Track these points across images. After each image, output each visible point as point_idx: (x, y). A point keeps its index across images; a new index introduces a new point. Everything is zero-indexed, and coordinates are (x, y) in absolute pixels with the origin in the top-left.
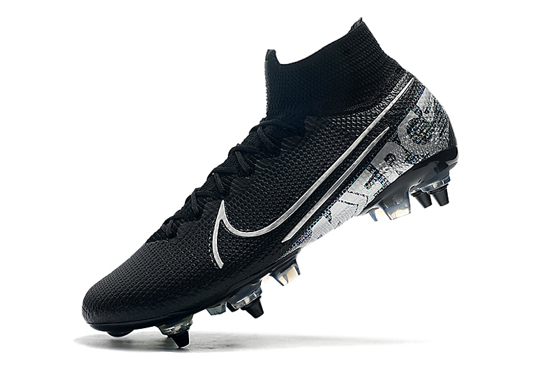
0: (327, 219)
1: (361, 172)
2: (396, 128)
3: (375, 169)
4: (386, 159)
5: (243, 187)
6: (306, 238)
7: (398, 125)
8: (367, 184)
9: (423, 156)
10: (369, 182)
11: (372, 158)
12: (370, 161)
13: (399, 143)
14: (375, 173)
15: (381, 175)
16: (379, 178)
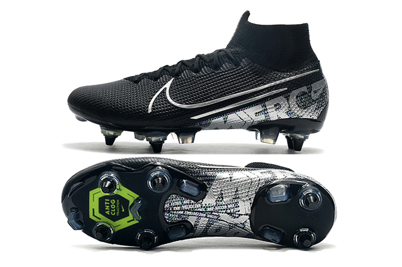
0: (224, 120)
1: (257, 105)
2: (291, 91)
3: (266, 107)
4: (275, 105)
5: (188, 77)
6: (206, 124)
7: (293, 90)
8: (256, 113)
9: (298, 115)
10: (259, 113)
11: (268, 100)
12: (265, 101)
13: (288, 100)
14: (265, 109)
15: (268, 113)
16: (265, 113)
